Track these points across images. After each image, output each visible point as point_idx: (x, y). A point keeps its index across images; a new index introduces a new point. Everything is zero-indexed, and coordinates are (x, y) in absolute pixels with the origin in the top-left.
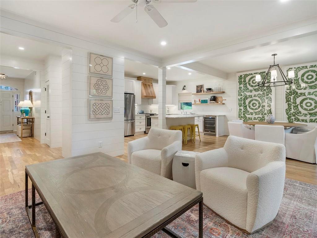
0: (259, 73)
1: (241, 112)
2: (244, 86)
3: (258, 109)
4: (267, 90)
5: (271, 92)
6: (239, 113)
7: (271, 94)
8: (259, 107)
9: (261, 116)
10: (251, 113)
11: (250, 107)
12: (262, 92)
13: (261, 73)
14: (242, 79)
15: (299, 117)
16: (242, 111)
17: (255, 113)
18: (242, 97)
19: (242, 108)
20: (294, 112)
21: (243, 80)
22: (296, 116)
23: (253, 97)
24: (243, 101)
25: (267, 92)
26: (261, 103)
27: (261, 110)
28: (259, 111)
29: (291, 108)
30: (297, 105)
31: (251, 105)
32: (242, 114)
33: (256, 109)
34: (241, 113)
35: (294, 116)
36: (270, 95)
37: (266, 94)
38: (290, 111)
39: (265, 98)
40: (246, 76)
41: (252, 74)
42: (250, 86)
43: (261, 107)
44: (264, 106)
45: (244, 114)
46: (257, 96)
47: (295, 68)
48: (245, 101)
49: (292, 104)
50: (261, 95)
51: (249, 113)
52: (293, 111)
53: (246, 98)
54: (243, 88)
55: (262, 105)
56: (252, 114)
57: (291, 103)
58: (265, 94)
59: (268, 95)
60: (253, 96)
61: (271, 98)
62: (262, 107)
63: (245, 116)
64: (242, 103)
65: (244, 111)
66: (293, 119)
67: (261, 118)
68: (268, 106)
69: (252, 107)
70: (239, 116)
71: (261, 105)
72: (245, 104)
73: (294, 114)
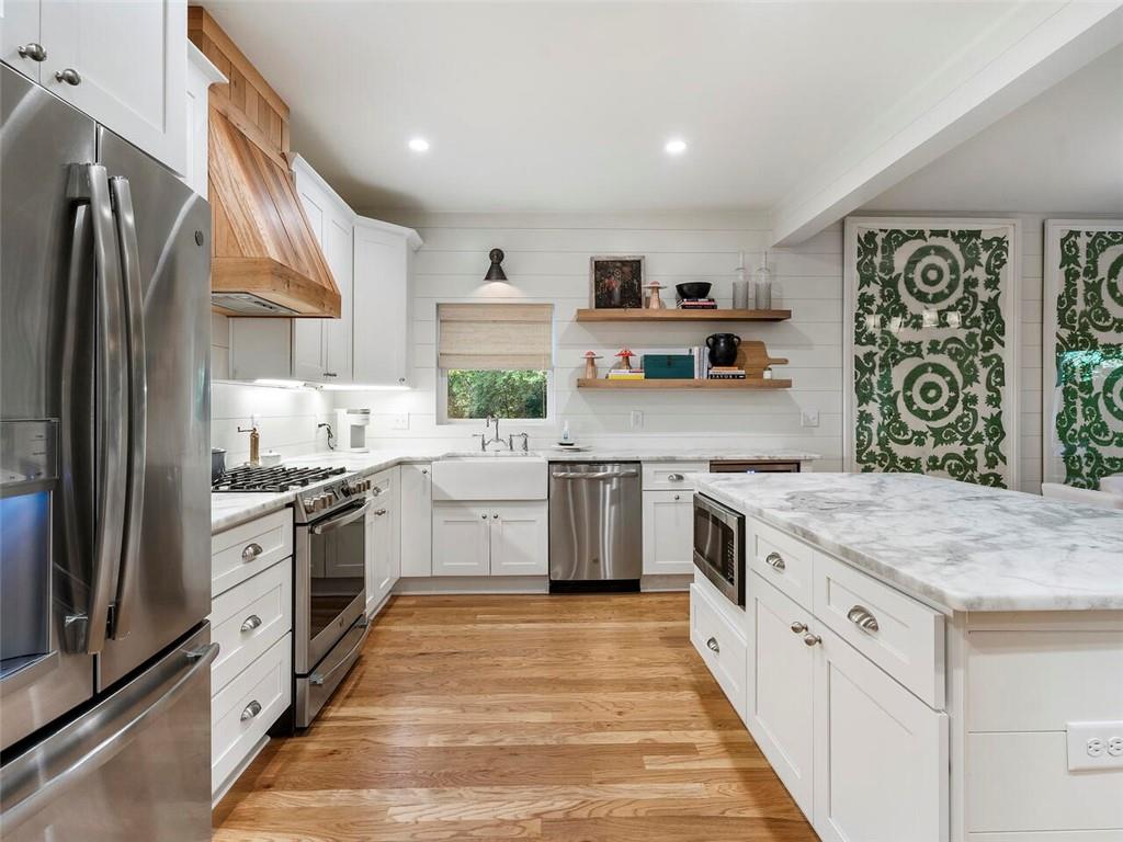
0: (953, 234)
1: (869, 430)
2: (882, 291)
3: (947, 414)
4: (987, 323)
5: (1003, 334)
6: (859, 434)
7: (1002, 344)
8: (952, 403)
9: (958, 448)
10: (914, 433)
11: (909, 402)
12: (967, 331)
13: (962, 234)
14: (874, 252)
15: (1101, 449)
16: (874, 427)
17: (936, 432)
18: (875, 349)
19: (873, 408)
20: (1084, 429)
21: (878, 260)
22: (1092, 444)
23: (925, 352)
24: (877, 371)
25: (985, 333)
26: (960, 385)
27: (960, 419)
28: (949, 425)
29: (1074, 410)
30: (1093, 394)
31: (916, 393)
32: (875, 440)
33: (938, 415)
34: (870, 435)
35: (1084, 442)
36: (996, 350)
37: (982, 340)
38: (1072, 421)
39: (977, 361)
40: (896, 239)
41: (921, 235)
42: (911, 293)
43: (960, 406)
44: (974, 400)
45: (882, 443)
46: (942, 351)
47: (1088, 234)
48: (889, 371)
49: (1079, 394)
50: (962, 344)
51: (906, 433)
52: (1080, 422)
53: (893, 357)
54: (878, 301)
55: (966, 395)
56: (920, 443)
57: (1073, 386)
58: (978, 339)
59: (988, 346)
60: (925, 347)
61: (1000, 363)
62: (965, 402)
63: (889, 450)
64: (875, 385)
65: (881, 427)
66: (1082, 456)
67: (960, 459)
68: (990, 400)
69: (920, 403)
70: (859, 453)
71: (962, 396)
72: (890, 388)
73: (1083, 435)
